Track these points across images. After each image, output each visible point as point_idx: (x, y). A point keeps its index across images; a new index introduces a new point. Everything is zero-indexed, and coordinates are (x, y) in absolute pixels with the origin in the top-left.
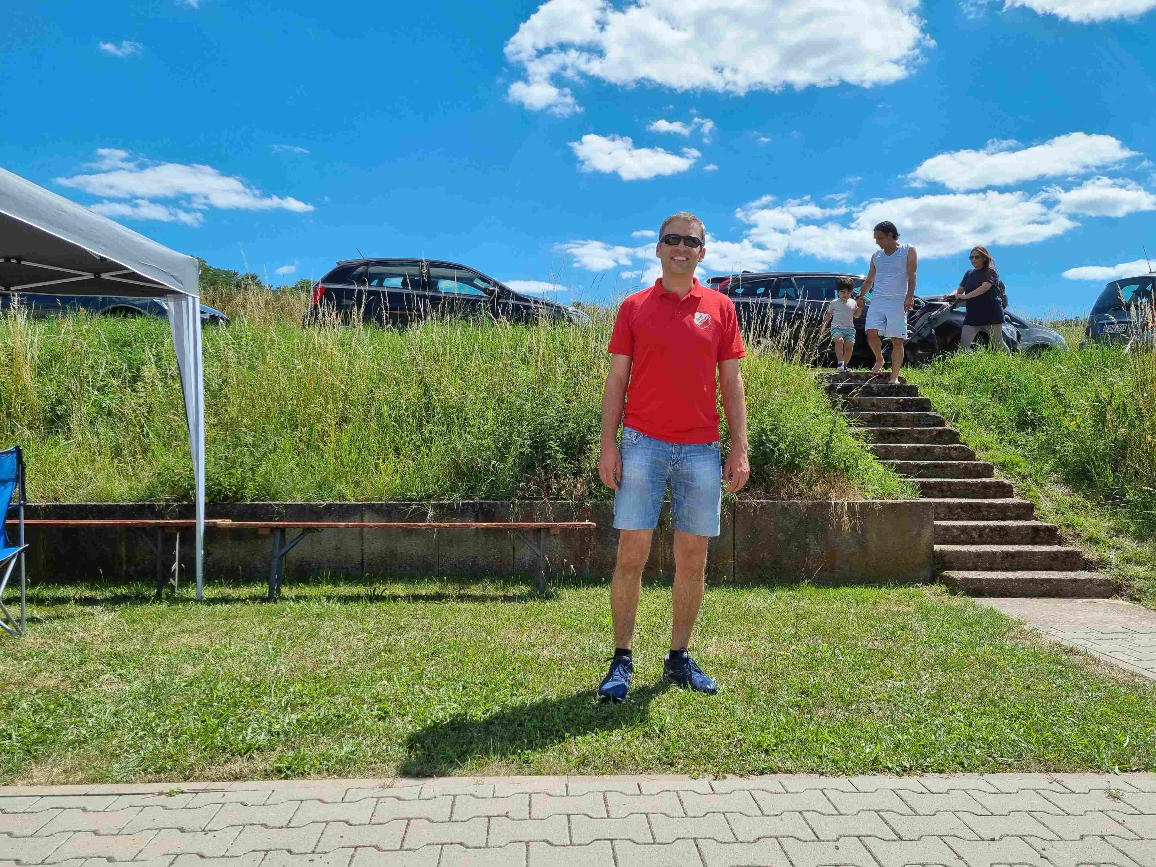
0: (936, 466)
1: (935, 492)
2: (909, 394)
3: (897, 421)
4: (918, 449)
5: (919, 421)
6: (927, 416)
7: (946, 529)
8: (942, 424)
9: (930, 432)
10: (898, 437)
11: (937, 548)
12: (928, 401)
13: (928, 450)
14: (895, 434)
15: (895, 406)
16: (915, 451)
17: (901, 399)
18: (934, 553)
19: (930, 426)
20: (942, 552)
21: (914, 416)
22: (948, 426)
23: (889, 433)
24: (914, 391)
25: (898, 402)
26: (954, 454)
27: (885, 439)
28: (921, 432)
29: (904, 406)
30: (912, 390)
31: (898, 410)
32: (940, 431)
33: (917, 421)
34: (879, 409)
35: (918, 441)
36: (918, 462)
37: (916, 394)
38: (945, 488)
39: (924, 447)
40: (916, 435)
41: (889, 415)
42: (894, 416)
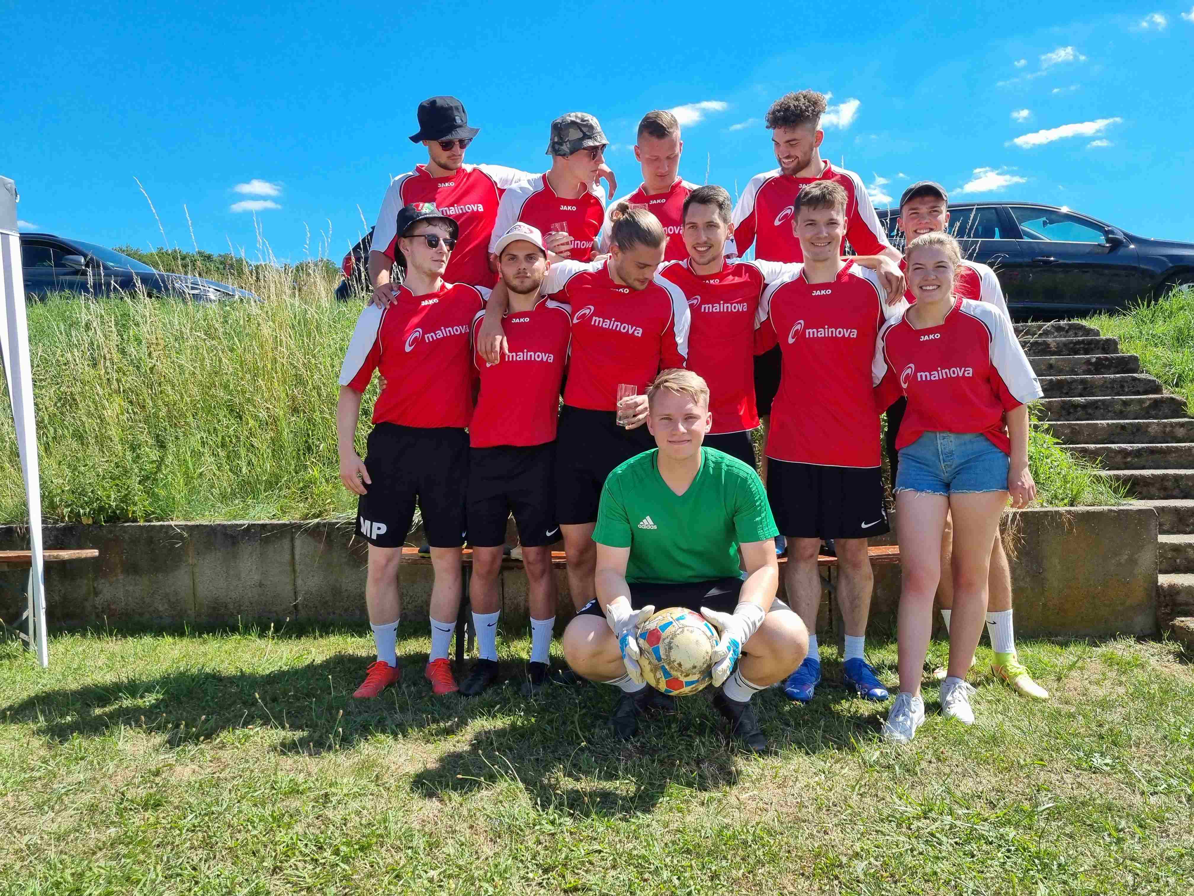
0: (1152, 451)
1: (1153, 490)
2: (1105, 350)
3: (1087, 389)
4: (1123, 427)
5: (1122, 387)
6: (1135, 379)
7: (1176, 549)
8: (1157, 389)
9: (1141, 401)
10: (1090, 411)
11: (1164, 580)
12: (1135, 359)
13: (1138, 428)
14: (1084, 407)
15: (1084, 367)
16: (1118, 430)
17: (1094, 357)
18: (1158, 590)
19: (1138, 393)
20: (1172, 587)
21: (1114, 381)
22: (1166, 393)
23: (1076, 406)
24: (1112, 348)
25: (1088, 362)
26: (1181, 432)
27: (1069, 413)
28: (1125, 403)
29: (1098, 367)
30: (1110, 345)
31: (1089, 372)
32: (1156, 401)
33: (1119, 388)
34: (1060, 372)
35: (1121, 415)
36: (1123, 446)
37: (1116, 351)
38: (1169, 484)
39: (1131, 424)
40: (1118, 407)
41: (1074, 381)
42: (1083, 381)
